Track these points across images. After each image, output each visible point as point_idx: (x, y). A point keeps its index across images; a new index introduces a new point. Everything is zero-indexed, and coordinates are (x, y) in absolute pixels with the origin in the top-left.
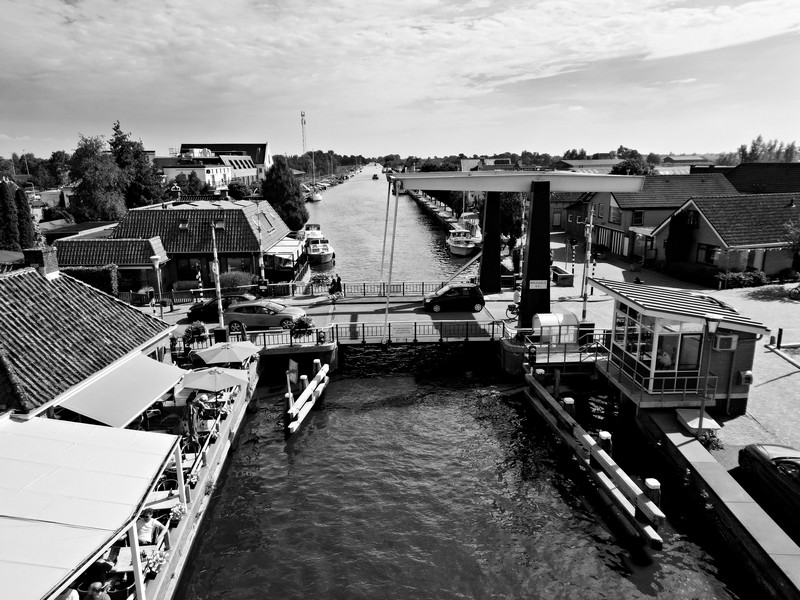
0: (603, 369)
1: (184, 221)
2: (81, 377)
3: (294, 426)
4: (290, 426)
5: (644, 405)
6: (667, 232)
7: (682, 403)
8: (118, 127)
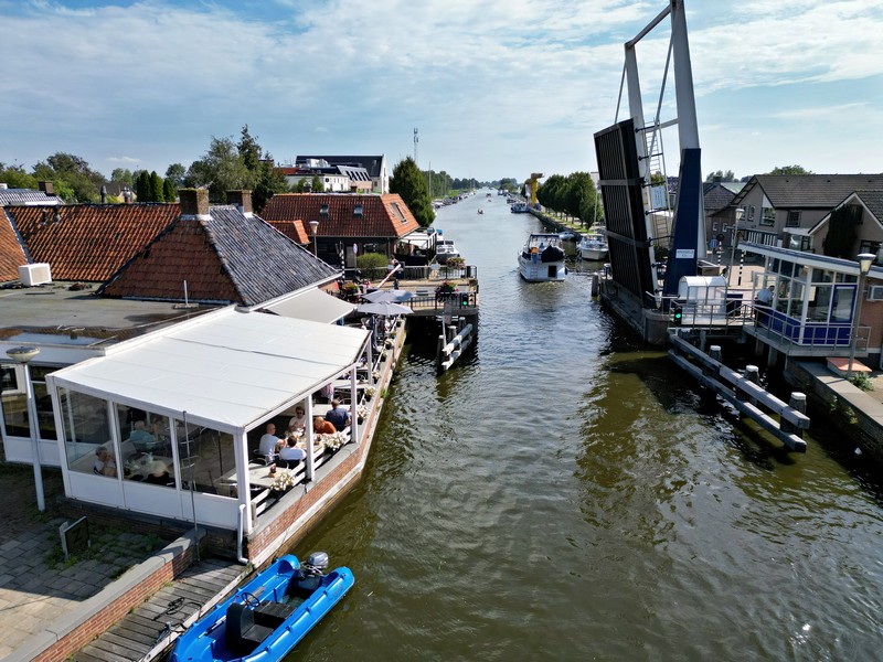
0: (751, 332)
1: (325, 207)
2: (281, 294)
3: (447, 364)
4: (444, 364)
5: (794, 353)
6: (827, 229)
7: (833, 353)
8: (246, 131)
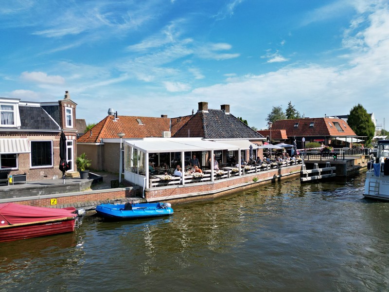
1: (297, 124)
2: (225, 137)
8: (290, 104)
